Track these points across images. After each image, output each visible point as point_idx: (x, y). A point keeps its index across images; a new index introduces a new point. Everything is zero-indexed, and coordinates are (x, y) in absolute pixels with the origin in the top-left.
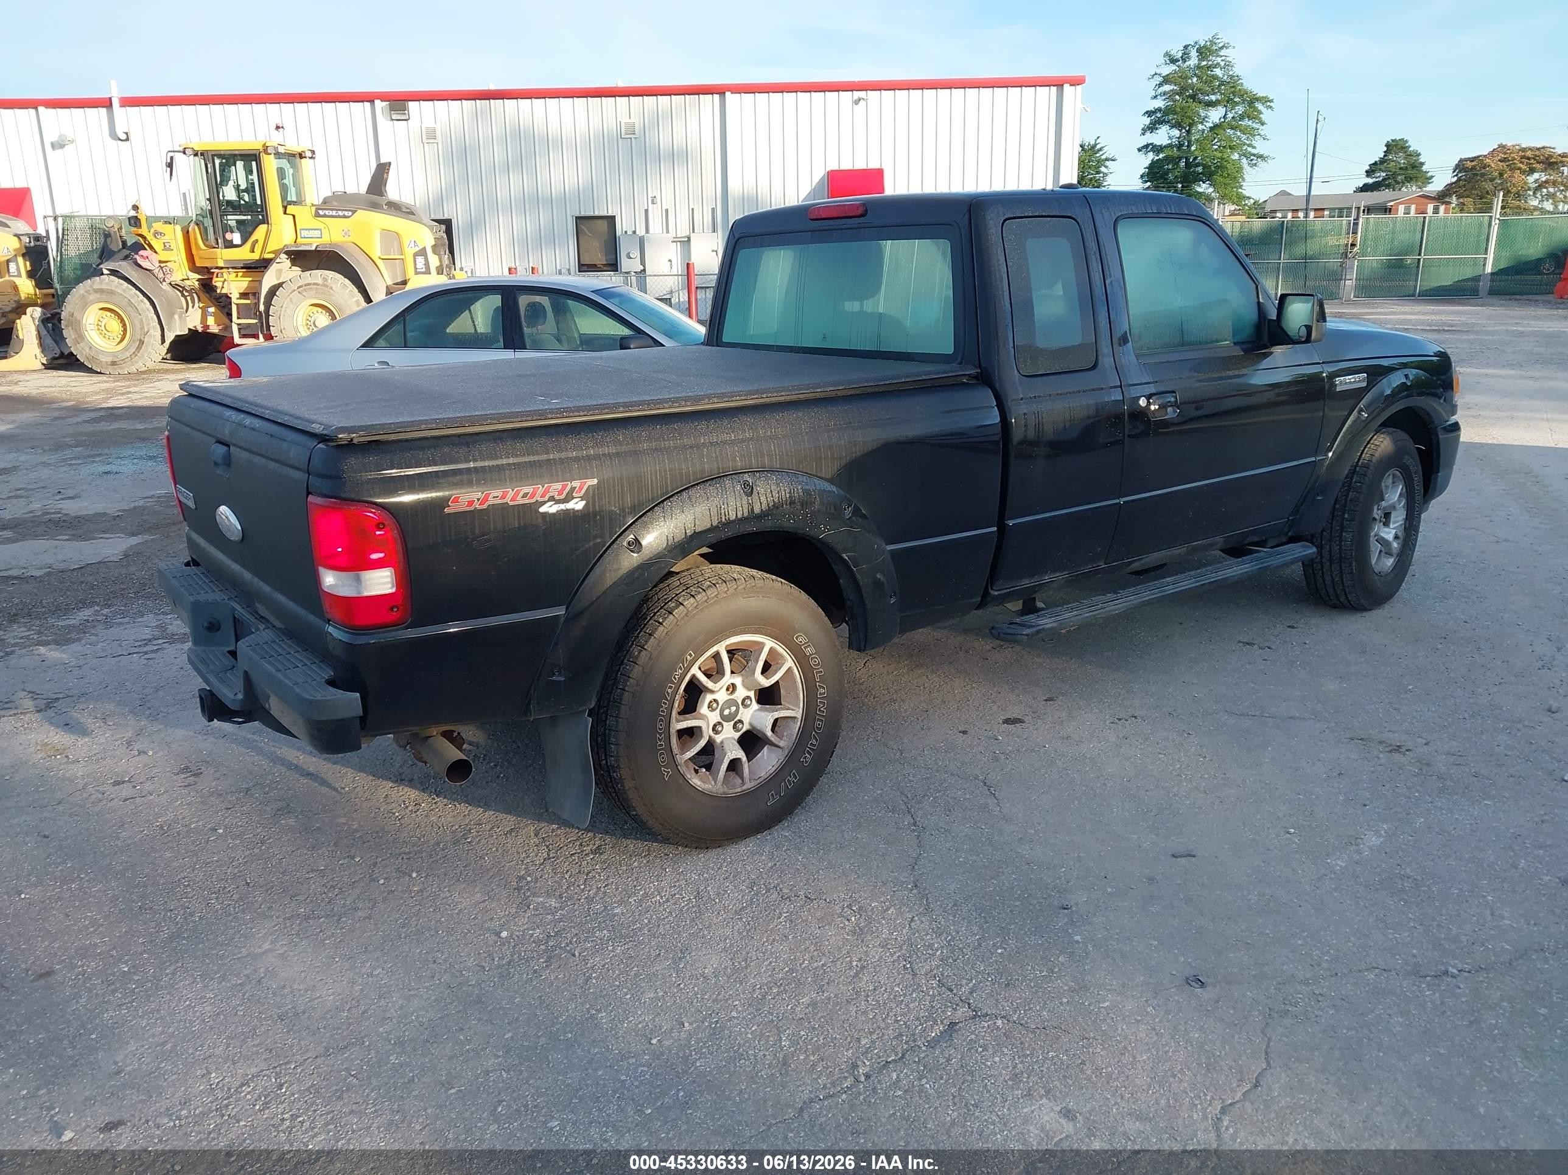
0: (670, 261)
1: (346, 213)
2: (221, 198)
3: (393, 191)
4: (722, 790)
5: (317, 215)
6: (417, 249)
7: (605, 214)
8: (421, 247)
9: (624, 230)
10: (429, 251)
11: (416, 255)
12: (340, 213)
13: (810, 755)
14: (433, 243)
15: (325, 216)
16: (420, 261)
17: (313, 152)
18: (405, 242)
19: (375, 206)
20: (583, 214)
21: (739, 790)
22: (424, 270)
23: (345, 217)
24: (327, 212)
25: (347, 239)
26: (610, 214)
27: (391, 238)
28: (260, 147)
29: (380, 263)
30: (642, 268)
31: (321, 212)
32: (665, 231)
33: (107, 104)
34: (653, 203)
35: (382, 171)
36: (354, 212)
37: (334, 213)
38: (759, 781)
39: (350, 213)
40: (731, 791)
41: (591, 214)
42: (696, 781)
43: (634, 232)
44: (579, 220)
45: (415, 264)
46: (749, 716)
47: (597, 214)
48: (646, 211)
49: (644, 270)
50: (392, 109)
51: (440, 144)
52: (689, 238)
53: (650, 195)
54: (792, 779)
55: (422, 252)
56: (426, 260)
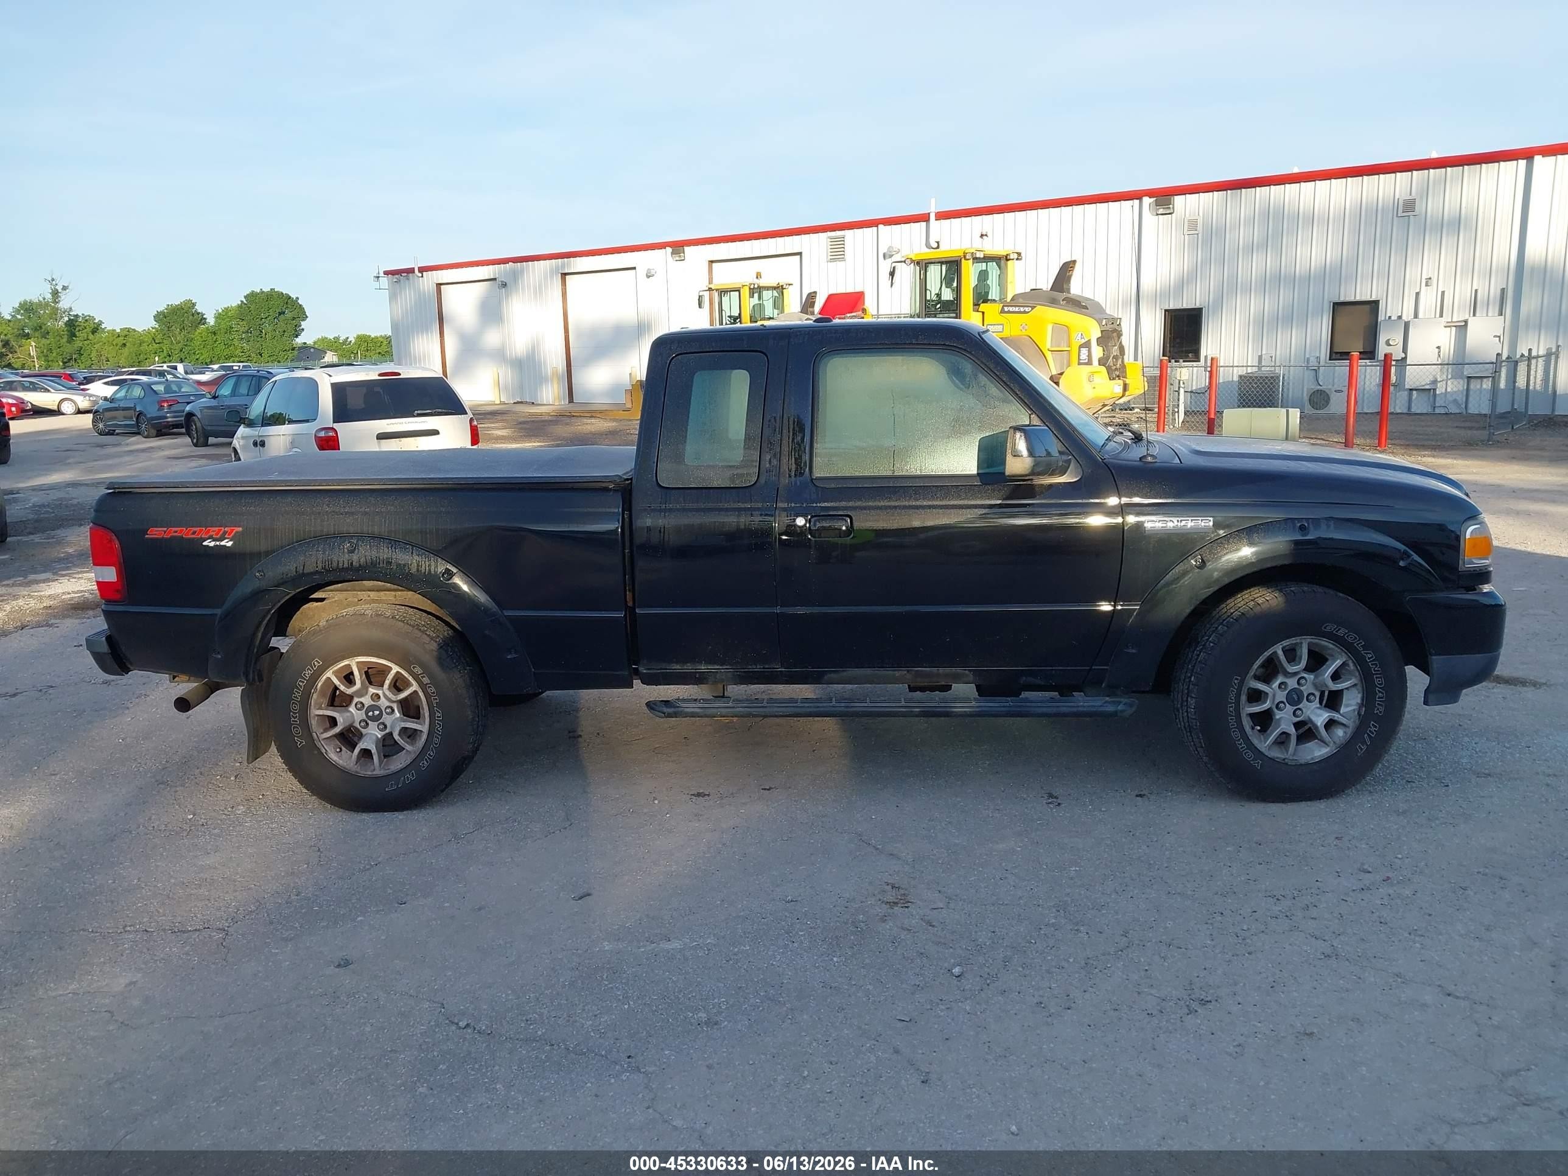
0: (1438, 348)
1: (1027, 309)
2: (928, 298)
3: (1077, 287)
4: (354, 769)
5: (1002, 311)
6: (1083, 341)
7: (1368, 298)
8: (1086, 340)
9: (1388, 315)
10: (1094, 343)
11: (1081, 346)
12: (1022, 309)
13: (427, 762)
14: (1100, 335)
15: (1009, 312)
16: (1084, 351)
17: (1019, 254)
18: (1073, 335)
19: (1053, 302)
20: (1342, 299)
21: (370, 773)
22: (1087, 361)
23: (1025, 312)
24: (1011, 309)
25: (1024, 332)
26: (1374, 298)
27: (1062, 331)
28: (961, 254)
29: (1049, 355)
30: (1404, 356)
31: (1006, 309)
32: (1438, 315)
33: (924, 218)
34: (1427, 285)
35: (1067, 269)
36: (1033, 308)
37: (1017, 309)
38: (387, 771)
39: (1030, 309)
40: (362, 772)
41: (1352, 299)
42: (333, 756)
43: (1400, 317)
44: (1335, 304)
45: (1079, 356)
46: (391, 721)
47: (1358, 298)
48: (1418, 294)
49: (1405, 359)
50: (1158, 204)
51: (1200, 235)
52: (1466, 322)
53: (1424, 277)
54: (410, 777)
55: (1087, 345)
56: (1089, 352)
